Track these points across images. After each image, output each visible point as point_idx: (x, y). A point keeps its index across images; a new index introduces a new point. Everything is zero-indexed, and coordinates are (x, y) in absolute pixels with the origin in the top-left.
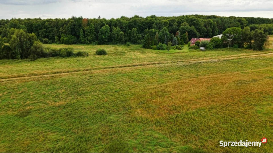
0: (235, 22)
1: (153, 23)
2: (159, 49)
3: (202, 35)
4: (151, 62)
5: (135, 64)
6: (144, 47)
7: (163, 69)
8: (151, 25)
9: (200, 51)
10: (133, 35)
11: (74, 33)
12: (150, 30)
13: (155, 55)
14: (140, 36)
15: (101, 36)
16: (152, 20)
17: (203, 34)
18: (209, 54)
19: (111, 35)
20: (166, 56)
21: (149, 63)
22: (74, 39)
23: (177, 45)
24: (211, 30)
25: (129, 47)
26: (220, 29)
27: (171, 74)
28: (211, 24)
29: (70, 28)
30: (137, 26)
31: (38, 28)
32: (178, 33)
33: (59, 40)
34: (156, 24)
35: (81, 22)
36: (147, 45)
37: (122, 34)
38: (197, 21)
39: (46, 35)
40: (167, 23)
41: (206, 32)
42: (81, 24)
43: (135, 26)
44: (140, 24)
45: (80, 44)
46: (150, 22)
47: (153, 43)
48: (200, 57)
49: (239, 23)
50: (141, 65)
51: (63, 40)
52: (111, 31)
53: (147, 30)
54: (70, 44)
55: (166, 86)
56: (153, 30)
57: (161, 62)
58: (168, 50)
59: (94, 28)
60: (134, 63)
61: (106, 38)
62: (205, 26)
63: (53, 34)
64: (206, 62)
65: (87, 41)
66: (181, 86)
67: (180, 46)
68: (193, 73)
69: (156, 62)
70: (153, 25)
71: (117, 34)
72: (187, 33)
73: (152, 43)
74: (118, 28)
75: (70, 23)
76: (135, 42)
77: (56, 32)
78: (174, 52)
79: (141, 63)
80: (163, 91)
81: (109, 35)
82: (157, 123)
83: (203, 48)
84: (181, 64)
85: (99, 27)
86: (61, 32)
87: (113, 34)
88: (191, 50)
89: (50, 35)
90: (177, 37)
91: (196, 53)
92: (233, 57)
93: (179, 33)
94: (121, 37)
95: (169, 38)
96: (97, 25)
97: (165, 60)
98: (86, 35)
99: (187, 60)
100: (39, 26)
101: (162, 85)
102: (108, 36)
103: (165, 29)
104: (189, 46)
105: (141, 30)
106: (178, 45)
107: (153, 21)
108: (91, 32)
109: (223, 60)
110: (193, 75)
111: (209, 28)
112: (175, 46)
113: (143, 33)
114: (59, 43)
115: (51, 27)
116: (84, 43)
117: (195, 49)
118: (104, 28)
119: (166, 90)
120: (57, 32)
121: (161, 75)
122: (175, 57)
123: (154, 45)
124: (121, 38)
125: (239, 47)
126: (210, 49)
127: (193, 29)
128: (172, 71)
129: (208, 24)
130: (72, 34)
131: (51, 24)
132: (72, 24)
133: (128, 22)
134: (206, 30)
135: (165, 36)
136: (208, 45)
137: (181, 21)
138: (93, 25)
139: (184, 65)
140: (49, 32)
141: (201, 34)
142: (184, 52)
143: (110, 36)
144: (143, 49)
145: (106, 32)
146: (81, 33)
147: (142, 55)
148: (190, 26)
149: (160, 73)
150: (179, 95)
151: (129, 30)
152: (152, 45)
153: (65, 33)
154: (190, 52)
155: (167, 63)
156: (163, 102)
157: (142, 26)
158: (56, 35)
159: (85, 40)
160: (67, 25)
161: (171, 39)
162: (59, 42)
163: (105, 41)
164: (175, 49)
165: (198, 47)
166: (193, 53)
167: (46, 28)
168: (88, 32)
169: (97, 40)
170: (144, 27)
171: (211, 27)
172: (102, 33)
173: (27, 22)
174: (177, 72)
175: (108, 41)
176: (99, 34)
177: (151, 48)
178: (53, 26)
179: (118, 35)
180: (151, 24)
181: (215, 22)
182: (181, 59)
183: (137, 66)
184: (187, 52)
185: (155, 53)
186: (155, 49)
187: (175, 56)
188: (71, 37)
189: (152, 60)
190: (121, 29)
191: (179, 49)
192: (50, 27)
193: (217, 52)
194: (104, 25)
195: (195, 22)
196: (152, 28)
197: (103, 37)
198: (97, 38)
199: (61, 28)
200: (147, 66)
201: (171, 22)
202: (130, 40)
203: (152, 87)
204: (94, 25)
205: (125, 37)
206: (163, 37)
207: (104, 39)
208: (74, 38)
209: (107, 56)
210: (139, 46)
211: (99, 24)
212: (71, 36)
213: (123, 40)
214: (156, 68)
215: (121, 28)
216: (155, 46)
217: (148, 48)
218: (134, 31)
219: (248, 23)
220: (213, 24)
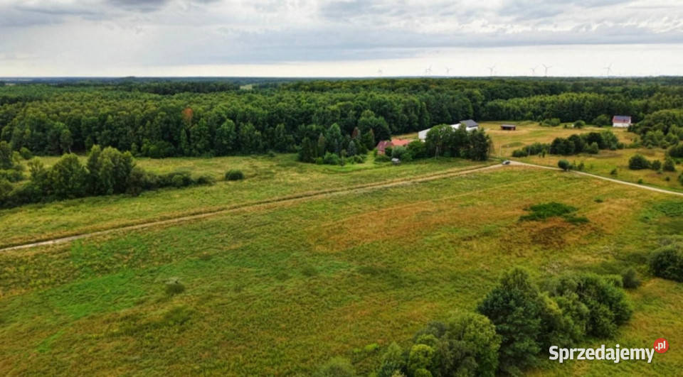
0: (461, 98)
1: (312, 112)
2: (326, 162)
3: (400, 129)
4: (319, 189)
5: (296, 195)
6: (301, 159)
7: (338, 201)
8: (309, 117)
9: (391, 165)
10: (279, 136)
11: (167, 136)
12: (309, 127)
13: (322, 176)
14: (291, 137)
15: (219, 140)
16: (310, 107)
17: (403, 126)
18: (404, 171)
19: (238, 137)
20: (339, 177)
21: (317, 192)
22: (169, 148)
23: (356, 156)
24: (417, 118)
25: (274, 159)
26: (433, 114)
27: (348, 207)
28: (416, 107)
29: (159, 126)
30: (284, 120)
31: (94, 127)
32: (356, 131)
33: (139, 150)
34: (318, 115)
35: (180, 116)
36: (305, 158)
37: (258, 136)
38: (390, 104)
39: (111, 141)
40: (337, 112)
41: (408, 123)
42: (181, 119)
43: (281, 120)
44: (290, 116)
45: (181, 157)
46: (306, 112)
47: (316, 153)
48: (390, 176)
49: (468, 100)
50: (306, 196)
51: (148, 150)
52: (237, 129)
53: (303, 126)
54: (163, 158)
55: (343, 223)
56: (314, 126)
57: (333, 189)
58: (342, 165)
59: (207, 128)
60: (294, 192)
61: (228, 145)
62: (405, 111)
63: (127, 140)
64: (396, 187)
65: (194, 151)
66: (359, 221)
67: (359, 157)
68: (374, 204)
69: (327, 190)
70: (314, 117)
71: (249, 135)
72: (371, 131)
73: (314, 153)
74: (249, 126)
75: (159, 117)
76: (282, 150)
77: (133, 134)
78: (350, 170)
79: (305, 193)
80: (340, 228)
81: (235, 138)
82: (337, 255)
83: (395, 160)
84: (361, 191)
85: (215, 125)
86: (140, 134)
87: (243, 137)
88: (378, 163)
89: (120, 142)
90: (355, 141)
91: (385, 169)
92: (436, 175)
93: (359, 131)
94: (256, 141)
95: (341, 143)
96: (211, 121)
97: (339, 186)
98: (192, 141)
99: (369, 184)
100: (94, 123)
101: (338, 221)
102: (233, 141)
103: (334, 127)
104: (376, 154)
105: (292, 126)
106: (358, 154)
107: (311, 109)
108: (201, 133)
109: (420, 182)
110: (373, 207)
111: (413, 115)
112: (352, 157)
113: (295, 131)
114: (141, 156)
115: (122, 126)
116: (190, 155)
117: (385, 162)
118: (225, 126)
119: (343, 227)
120: (135, 135)
121: (335, 209)
122: (353, 180)
123: (319, 156)
124: (258, 144)
125: (453, 156)
126: (408, 161)
127: (381, 123)
128: (349, 203)
129: (411, 106)
130: (163, 138)
131: (118, 119)
132: (164, 119)
133: (267, 112)
134: (408, 119)
135: (336, 140)
136: (404, 155)
137: (362, 107)
138: (205, 122)
139: (364, 193)
140: (118, 136)
141: (398, 127)
142: (366, 169)
143: (235, 140)
144: (301, 164)
145: (229, 133)
146: (183, 137)
147: (302, 176)
148: (377, 117)
149: (335, 206)
150: (356, 231)
151: (269, 127)
152: (315, 157)
153: (150, 136)
154: (376, 168)
155: (342, 190)
156: (340, 238)
157: (293, 118)
158: (134, 142)
159: (191, 150)
160: (152, 122)
161: (345, 146)
162: (139, 154)
163: (229, 150)
164: (353, 163)
165: (388, 157)
166: (381, 170)
167: (111, 129)
168: (197, 135)
169: (212, 148)
170: (296, 120)
171: (416, 113)
172: (222, 135)
173: (67, 116)
174: (355, 205)
175: (233, 149)
176: (216, 137)
177: (314, 162)
178: (124, 124)
179: (251, 139)
180: (308, 115)
181: (424, 103)
182: (361, 183)
183: (301, 197)
184: (371, 169)
185: (323, 173)
186: (319, 163)
187: (353, 177)
188: (163, 144)
189: (319, 187)
190: (254, 125)
191: (360, 162)
192: (119, 127)
193: (417, 166)
194: (223, 120)
195: (385, 106)
196: (311, 123)
197: (225, 142)
198: (212, 145)
199: (141, 127)
200: (315, 196)
201: (343, 109)
202: (272, 146)
203: (327, 224)
204: (207, 121)
205: (263, 141)
206: (332, 142)
207: (226, 145)
208: (168, 146)
209: (246, 181)
210: (292, 158)
211: (215, 119)
212: (163, 142)
213: (261, 146)
214: (327, 200)
215: (255, 123)
216: (320, 159)
217: (307, 161)
218: (280, 128)
219: (484, 99)
220: (419, 106)
